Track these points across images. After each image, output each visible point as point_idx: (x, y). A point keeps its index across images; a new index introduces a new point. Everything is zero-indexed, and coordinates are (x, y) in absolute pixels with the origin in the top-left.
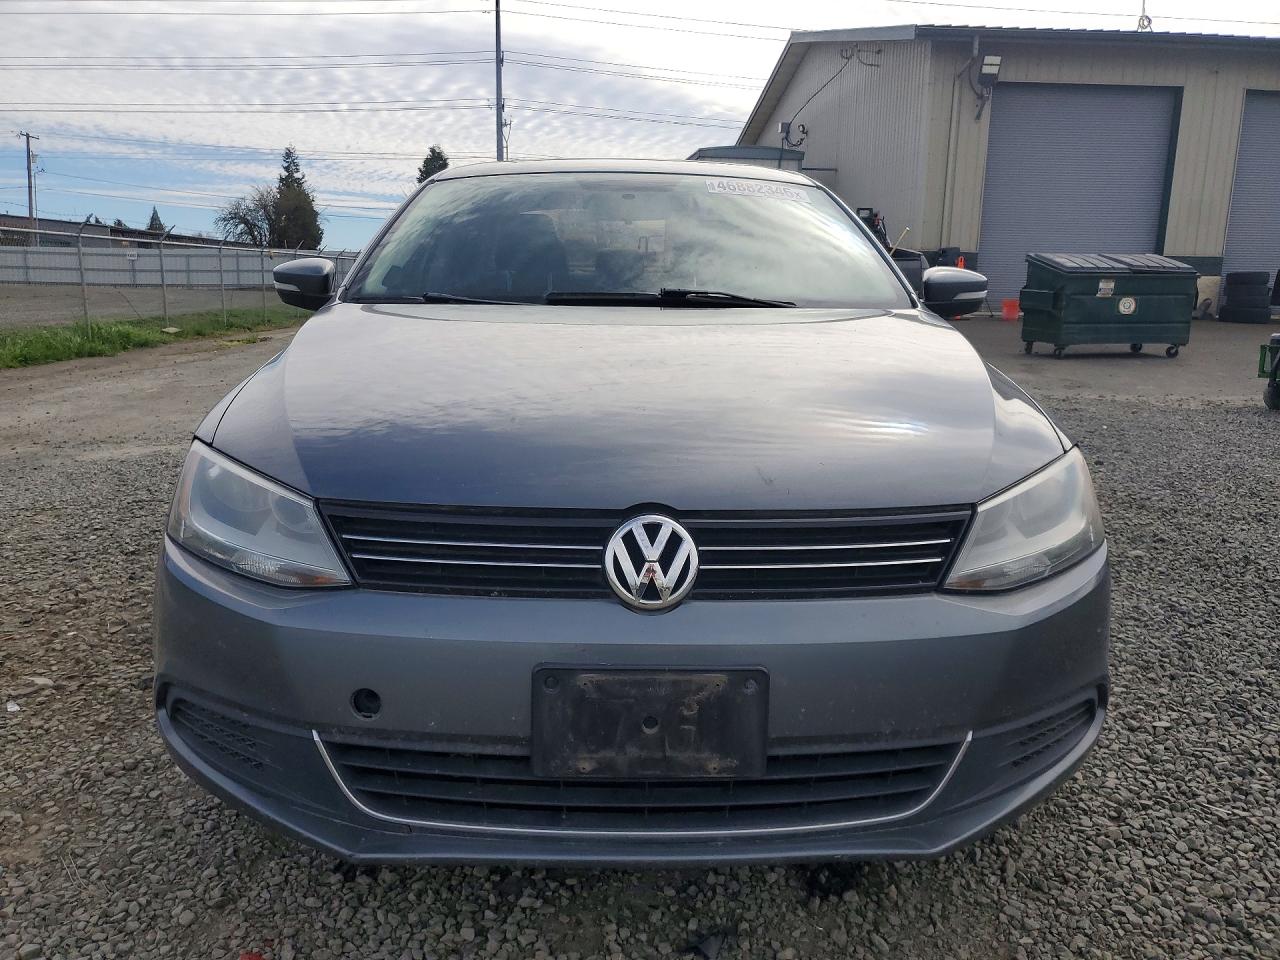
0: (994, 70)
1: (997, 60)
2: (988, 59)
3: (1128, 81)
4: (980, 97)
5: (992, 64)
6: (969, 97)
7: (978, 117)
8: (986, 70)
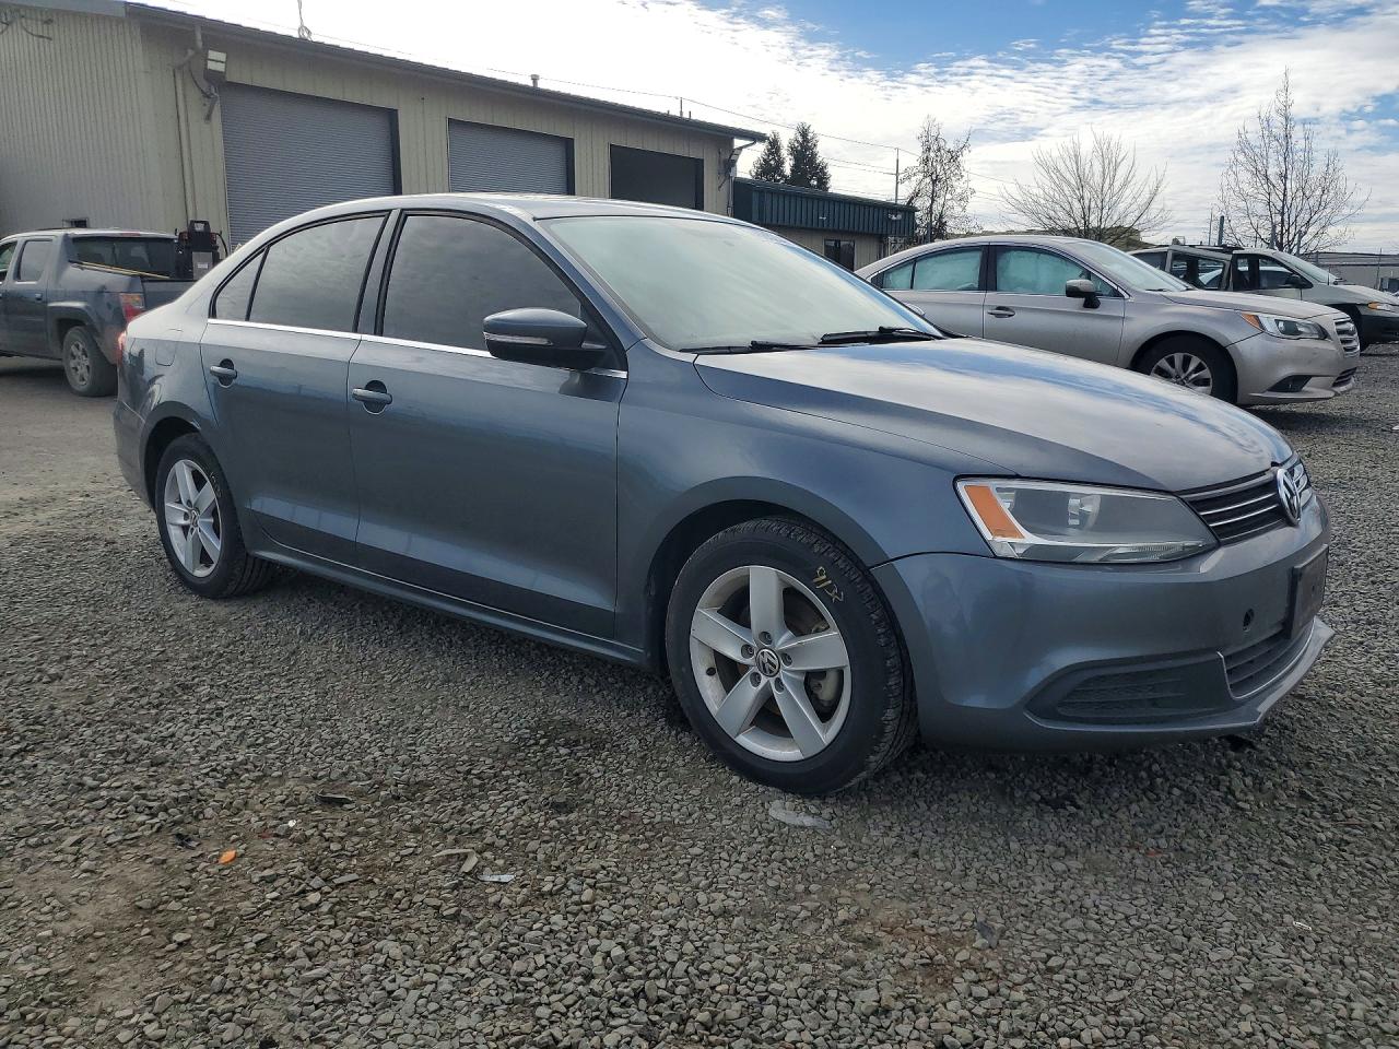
0: (220, 67)
1: (222, 56)
2: (212, 54)
3: (349, 97)
4: (207, 96)
5: (217, 61)
6: (194, 95)
7: (208, 118)
8: (211, 66)
